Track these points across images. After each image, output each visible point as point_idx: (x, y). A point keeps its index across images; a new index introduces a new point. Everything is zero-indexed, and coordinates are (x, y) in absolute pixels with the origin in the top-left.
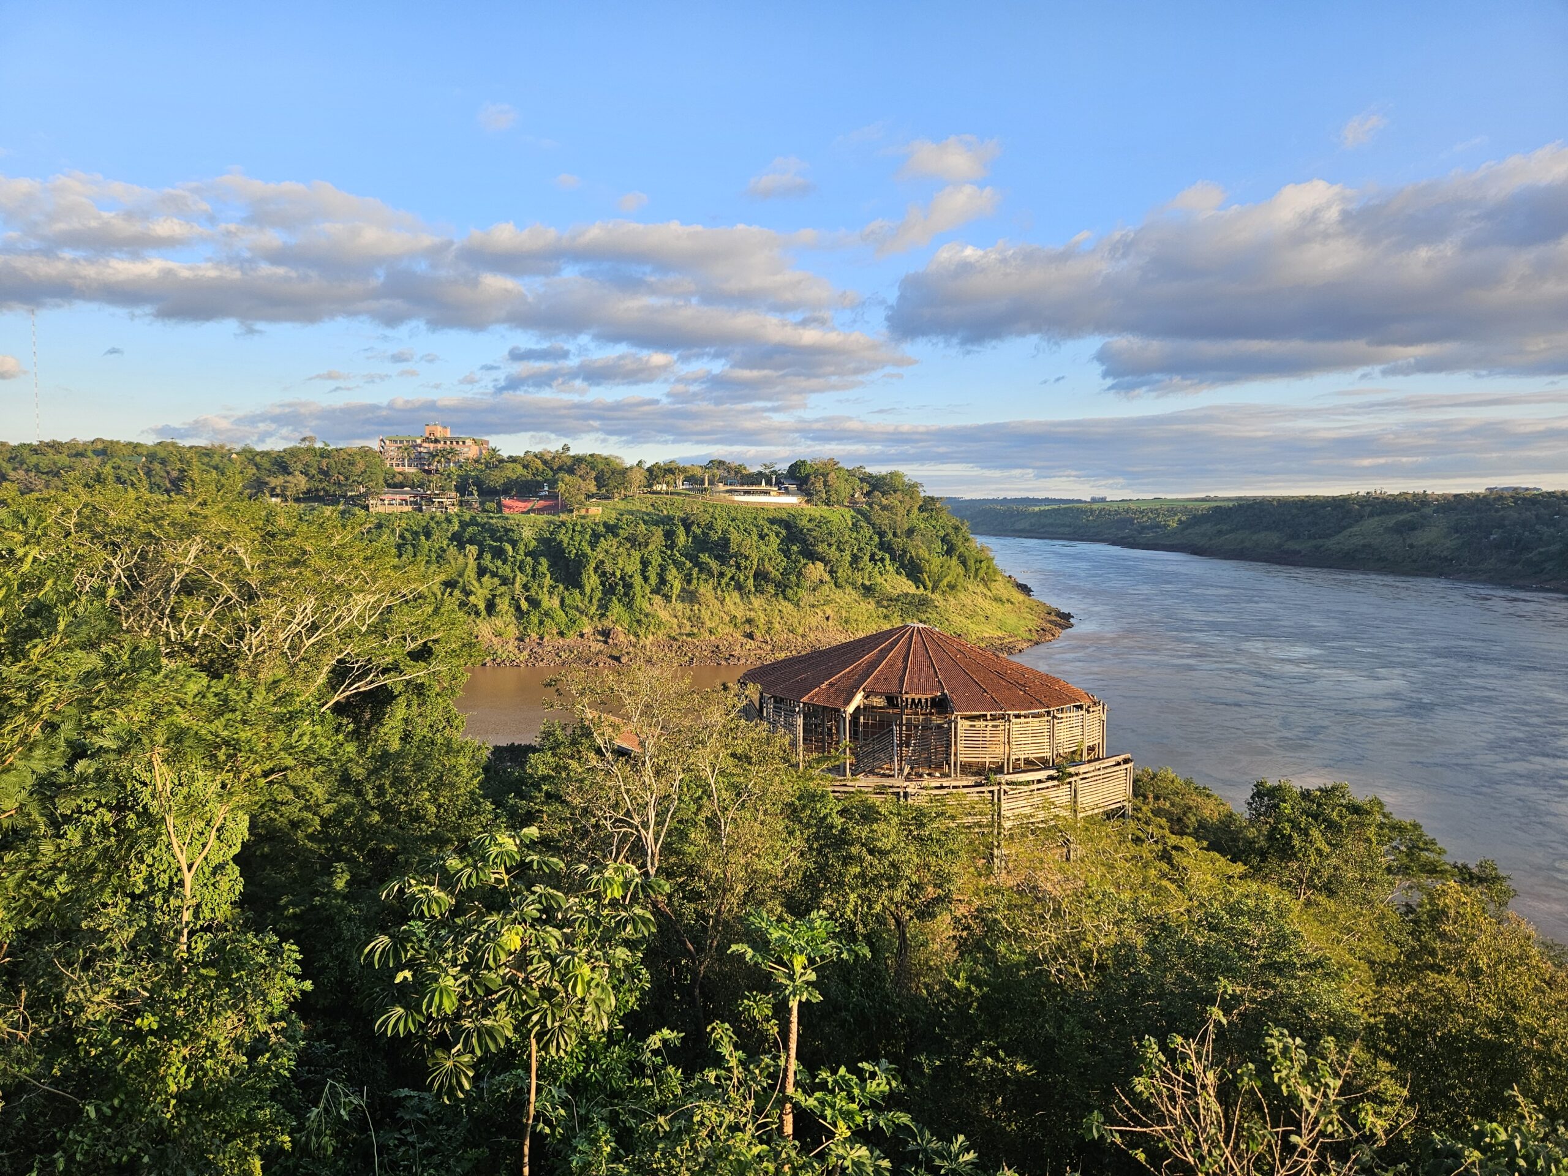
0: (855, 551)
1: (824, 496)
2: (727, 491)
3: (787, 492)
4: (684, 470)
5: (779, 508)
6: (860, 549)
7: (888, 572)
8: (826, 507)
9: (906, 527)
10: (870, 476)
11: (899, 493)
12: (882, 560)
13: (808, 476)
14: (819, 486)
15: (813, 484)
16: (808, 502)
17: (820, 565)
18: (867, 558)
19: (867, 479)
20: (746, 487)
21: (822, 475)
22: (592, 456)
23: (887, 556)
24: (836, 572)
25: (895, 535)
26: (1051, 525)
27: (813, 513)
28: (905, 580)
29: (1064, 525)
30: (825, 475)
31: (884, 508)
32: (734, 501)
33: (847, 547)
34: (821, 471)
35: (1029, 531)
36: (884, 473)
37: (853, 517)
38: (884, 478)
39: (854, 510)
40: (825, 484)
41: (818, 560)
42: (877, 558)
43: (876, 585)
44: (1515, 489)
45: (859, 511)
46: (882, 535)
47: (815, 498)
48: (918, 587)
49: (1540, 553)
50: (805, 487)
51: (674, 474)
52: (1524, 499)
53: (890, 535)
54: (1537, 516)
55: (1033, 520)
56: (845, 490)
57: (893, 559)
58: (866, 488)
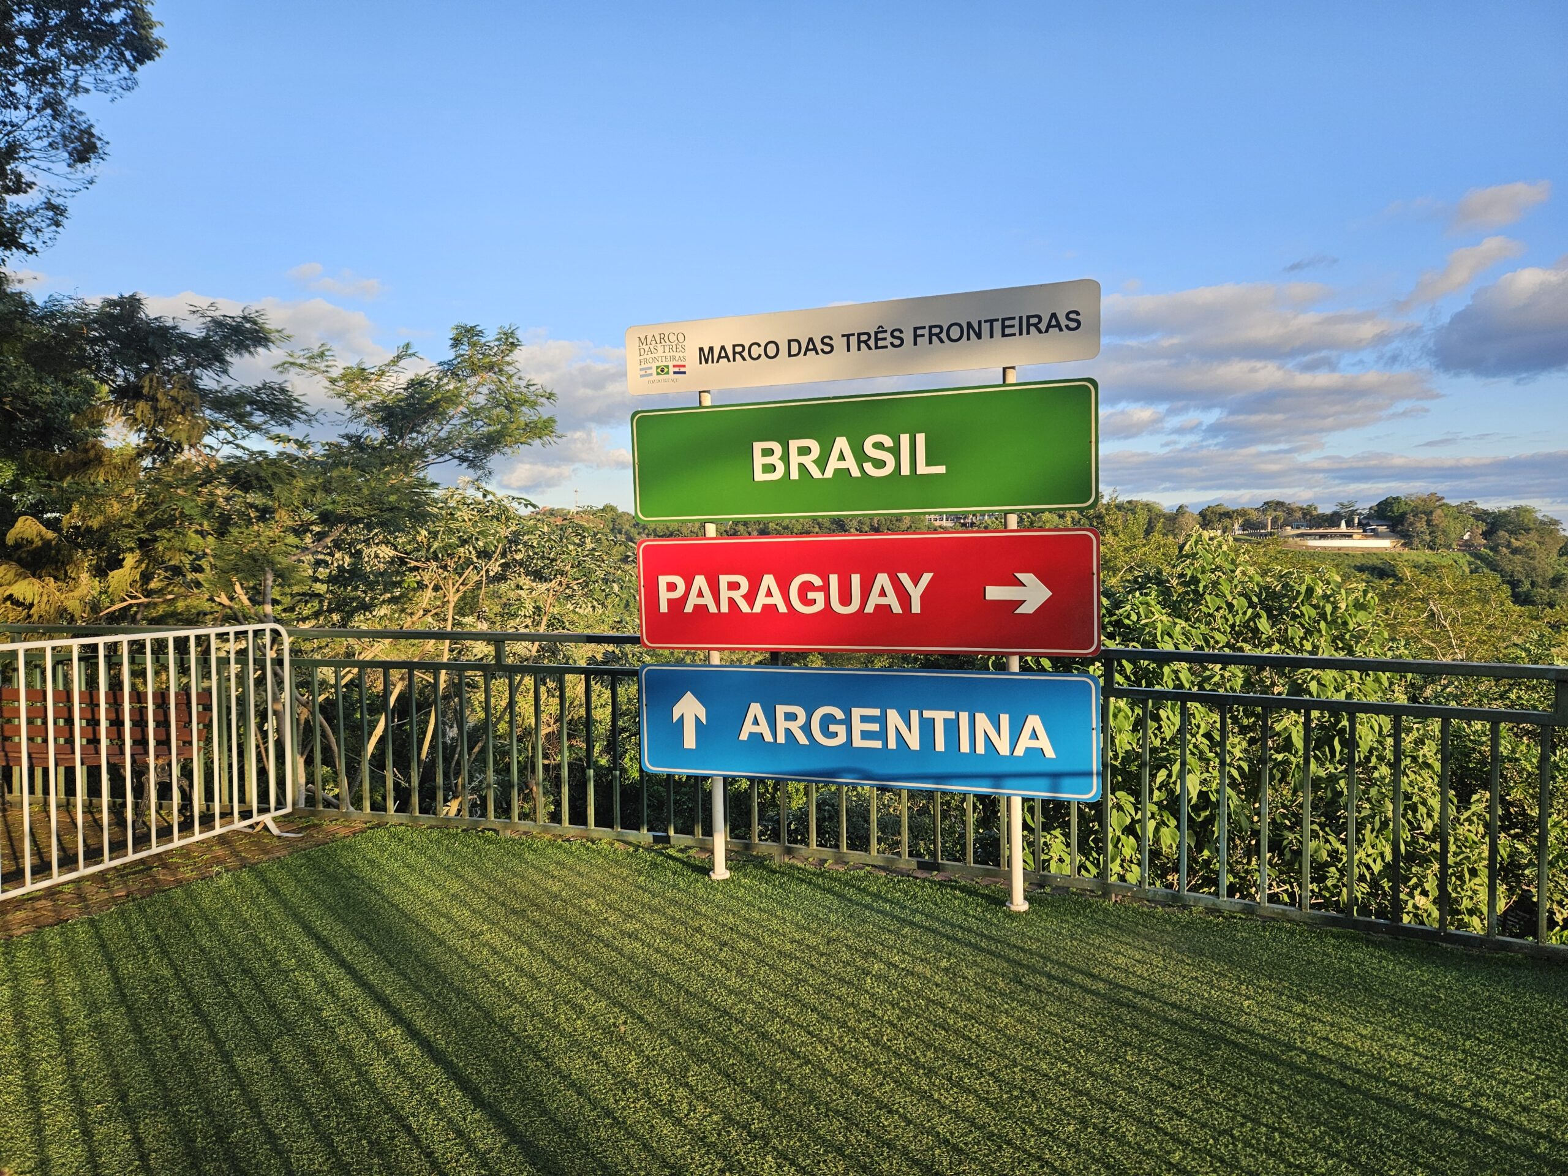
1: (1428, 538)
2: (1298, 536)
3: (1376, 535)
4: (1242, 513)
5: (1368, 553)
8: (1430, 552)
9: (1550, 574)
10: (1485, 512)
11: (1533, 533)
13: (1403, 515)
14: (1421, 526)
16: (1404, 545)
19: (1481, 516)
20: (1321, 530)
21: (1424, 513)
22: (1129, 502)
25: (1533, 584)
30: (1429, 514)
31: (1515, 551)
32: (1307, 547)
34: (1421, 508)
36: (1504, 509)
37: (1470, 564)
38: (1504, 515)
39: (1471, 555)
40: (1429, 522)
45: (1478, 556)
47: (1416, 541)
50: (1399, 528)
51: (1231, 518)
56: (1454, 528)
58: (1483, 527)
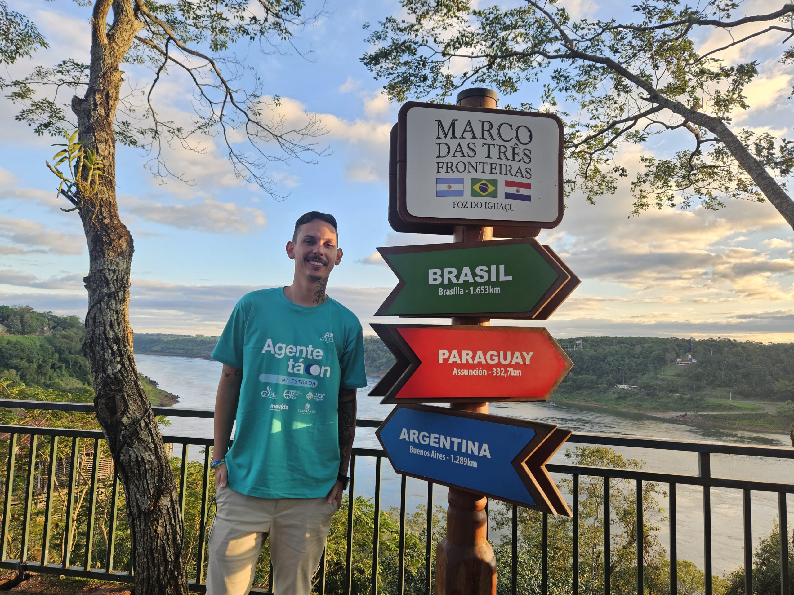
0: (41, 362)
6: (44, 362)
7: (63, 375)
12: (60, 368)
15: (12, 320)
17: (13, 372)
18: (48, 367)
23: (64, 365)
24: (25, 376)
26: (173, 348)
27: (11, 339)
28: (75, 379)
29: (180, 349)
33: (35, 360)
35: (161, 352)
41: (12, 368)
42: (56, 366)
43: (54, 383)
44: (371, 336)
46: (60, 352)
48: (84, 384)
49: (379, 363)
52: (374, 340)
53: (67, 352)
54: (378, 348)
55: (163, 346)
57: (68, 367)
